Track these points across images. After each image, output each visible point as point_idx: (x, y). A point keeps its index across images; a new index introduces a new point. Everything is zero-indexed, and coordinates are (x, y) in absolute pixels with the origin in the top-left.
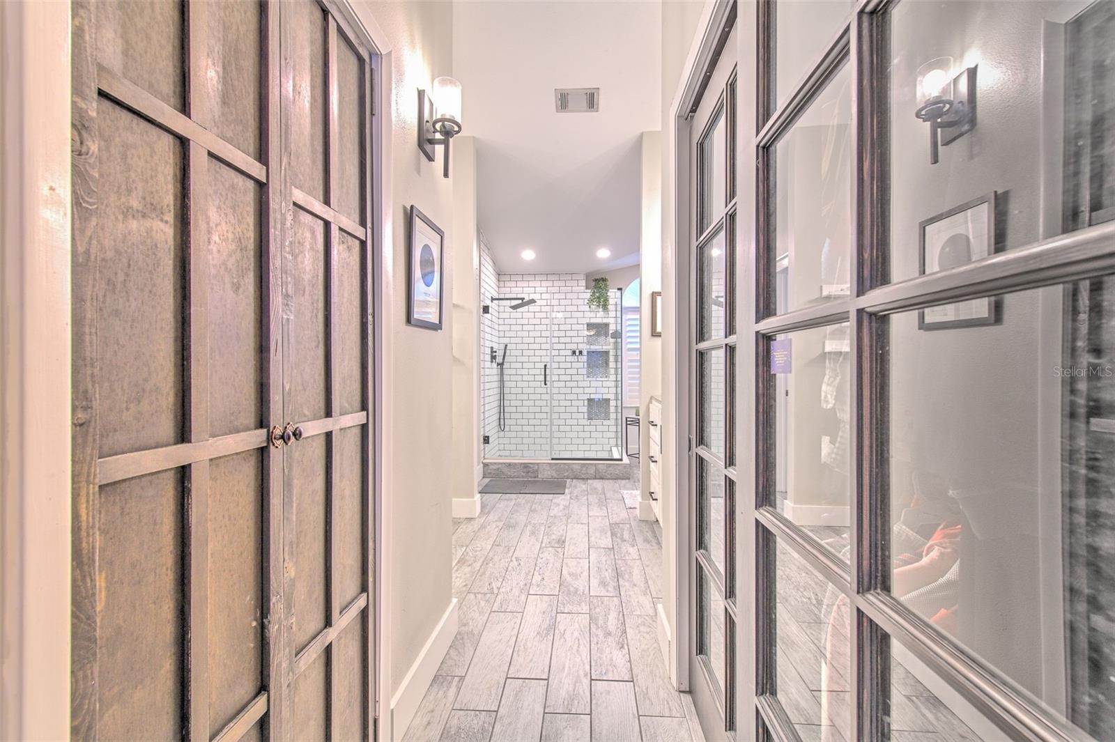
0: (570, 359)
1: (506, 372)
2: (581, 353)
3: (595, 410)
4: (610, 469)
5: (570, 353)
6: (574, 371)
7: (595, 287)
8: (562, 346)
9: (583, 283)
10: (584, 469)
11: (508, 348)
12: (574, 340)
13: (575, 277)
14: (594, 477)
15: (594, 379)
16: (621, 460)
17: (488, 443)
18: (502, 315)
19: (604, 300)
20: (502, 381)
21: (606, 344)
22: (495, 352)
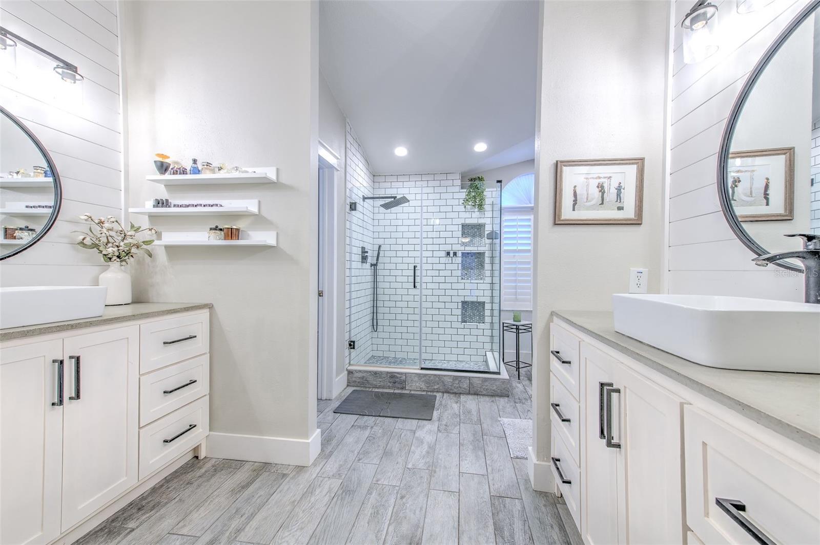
0: (443, 260)
1: (380, 272)
2: (455, 254)
3: (469, 312)
4: (486, 384)
5: (443, 254)
6: (449, 273)
7: (471, 186)
8: (437, 248)
9: (459, 182)
10: (457, 382)
11: (382, 249)
12: (448, 241)
13: (450, 177)
14: (468, 391)
15: (469, 281)
16: (499, 373)
17: (354, 348)
18: (377, 216)
19: (480, 200)
20: (375, 281)
21: (482, 245)
22: (367, 252)
